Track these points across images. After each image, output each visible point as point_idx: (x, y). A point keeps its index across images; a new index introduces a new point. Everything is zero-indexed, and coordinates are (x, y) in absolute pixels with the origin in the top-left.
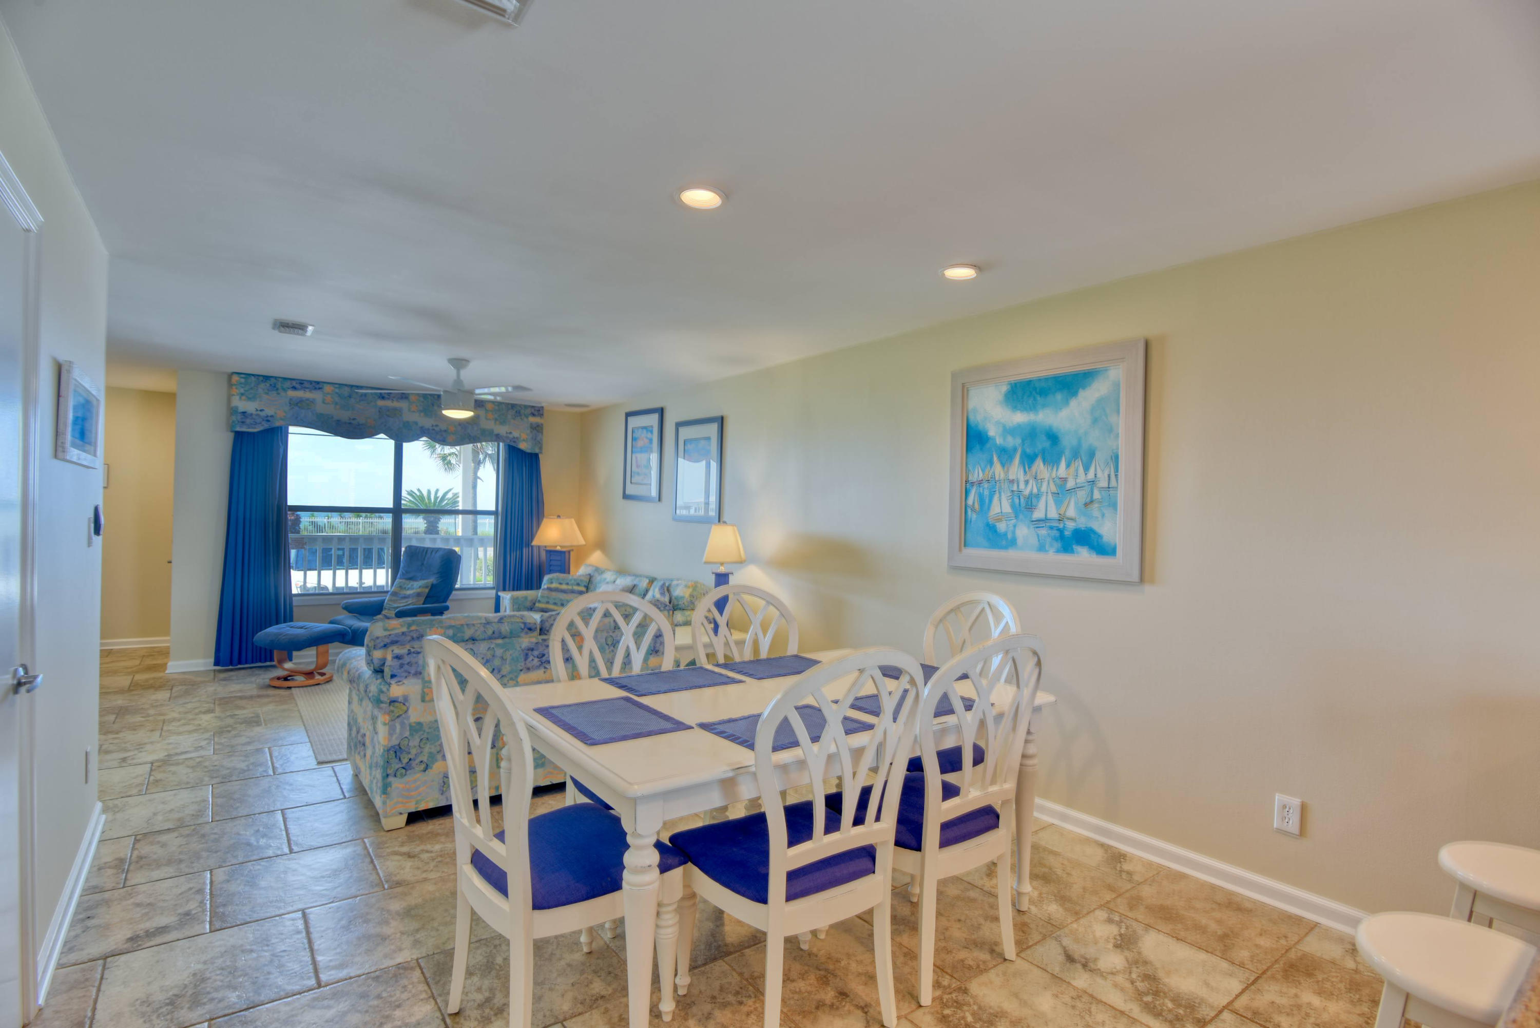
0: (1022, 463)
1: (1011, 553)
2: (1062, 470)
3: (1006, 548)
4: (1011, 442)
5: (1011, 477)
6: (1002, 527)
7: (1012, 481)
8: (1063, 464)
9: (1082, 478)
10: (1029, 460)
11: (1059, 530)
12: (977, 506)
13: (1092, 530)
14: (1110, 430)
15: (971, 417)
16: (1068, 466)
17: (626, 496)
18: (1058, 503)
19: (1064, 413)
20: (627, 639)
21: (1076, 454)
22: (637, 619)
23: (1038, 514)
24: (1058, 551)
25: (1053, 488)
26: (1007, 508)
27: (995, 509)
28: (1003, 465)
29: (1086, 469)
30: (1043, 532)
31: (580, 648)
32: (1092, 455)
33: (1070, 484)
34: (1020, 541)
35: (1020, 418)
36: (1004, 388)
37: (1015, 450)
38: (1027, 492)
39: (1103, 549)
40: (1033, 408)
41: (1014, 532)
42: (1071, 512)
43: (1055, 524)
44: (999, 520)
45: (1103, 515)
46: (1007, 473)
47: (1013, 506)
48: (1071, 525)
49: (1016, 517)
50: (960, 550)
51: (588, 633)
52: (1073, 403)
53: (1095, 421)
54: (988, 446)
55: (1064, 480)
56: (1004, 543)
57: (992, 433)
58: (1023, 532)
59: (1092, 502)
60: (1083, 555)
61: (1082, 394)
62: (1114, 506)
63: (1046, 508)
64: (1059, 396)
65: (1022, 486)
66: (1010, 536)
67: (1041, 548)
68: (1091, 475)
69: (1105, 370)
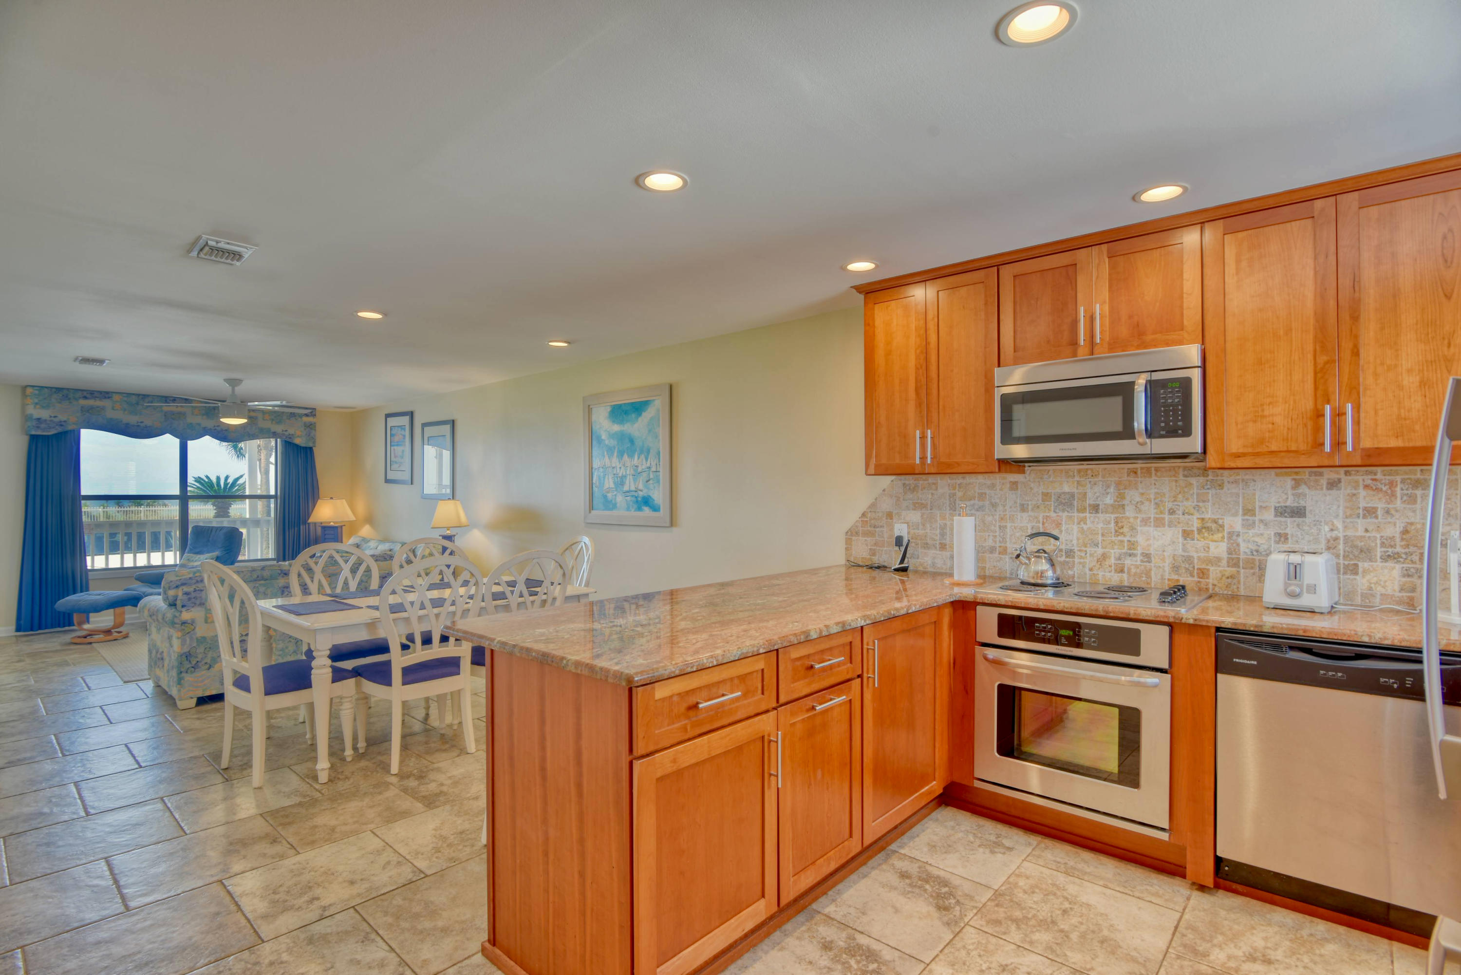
0: (618, 456)
1: (615, 513)
2: (636, 461)
3: (612, 509)
4: (613, 443)
5: (613, 465)
6: (609, 495)
7: (614, 468)
8: (636, 457)
9: (644, 467)
10: (621, 454)
11: (636, 497)
12: (597, 483)
13: (650, 497)
14: (656, 437)
15: (593, 427)
16: (639, 458)
17: (387, 481)
18: (635, 480)
19: (636, 425)
20: (346, 572)
21: (641, 452)
22: (353, 560)
23: (626, 488)
24: (635, 510)
25: (632, 472)
26: (612, 485)
27: (606, 486)
28: (609, 457)
29: (647, 459)
30: (628, 498)
31: (312, 578)
32: (648, 451)
33: (640, 469)
34: (618, 505)
35: (616, 428)
36: (609, 409)
37: (614, 447)
38: (620, 475)
39: (655, 509)
40: (621, 422)
41: (615, 499)
42: (641, 487)
43: (634, 494)
44: (608, 492)
45: (654, 487)
46: (611, 462)
47: (614, 483)
48: (641, 494)
49: (616, 490)
50: (590, 512)
51: (318, 569)
52: (640, 419)
53: (650, 431)
54: (602, 445)
55: (637, 466)
56: (611, 506)
57: (603, 436)
58: (620, 499)
59: (649, 480)
60: (647, 510)
61: (644, 414)
62: (658, 482)
63: (629, 485)
64: (633, 416)
65: (618, 470)
66: (613, 501)
67: (628, 509)
68: (648, 465)
69: (654, 400)
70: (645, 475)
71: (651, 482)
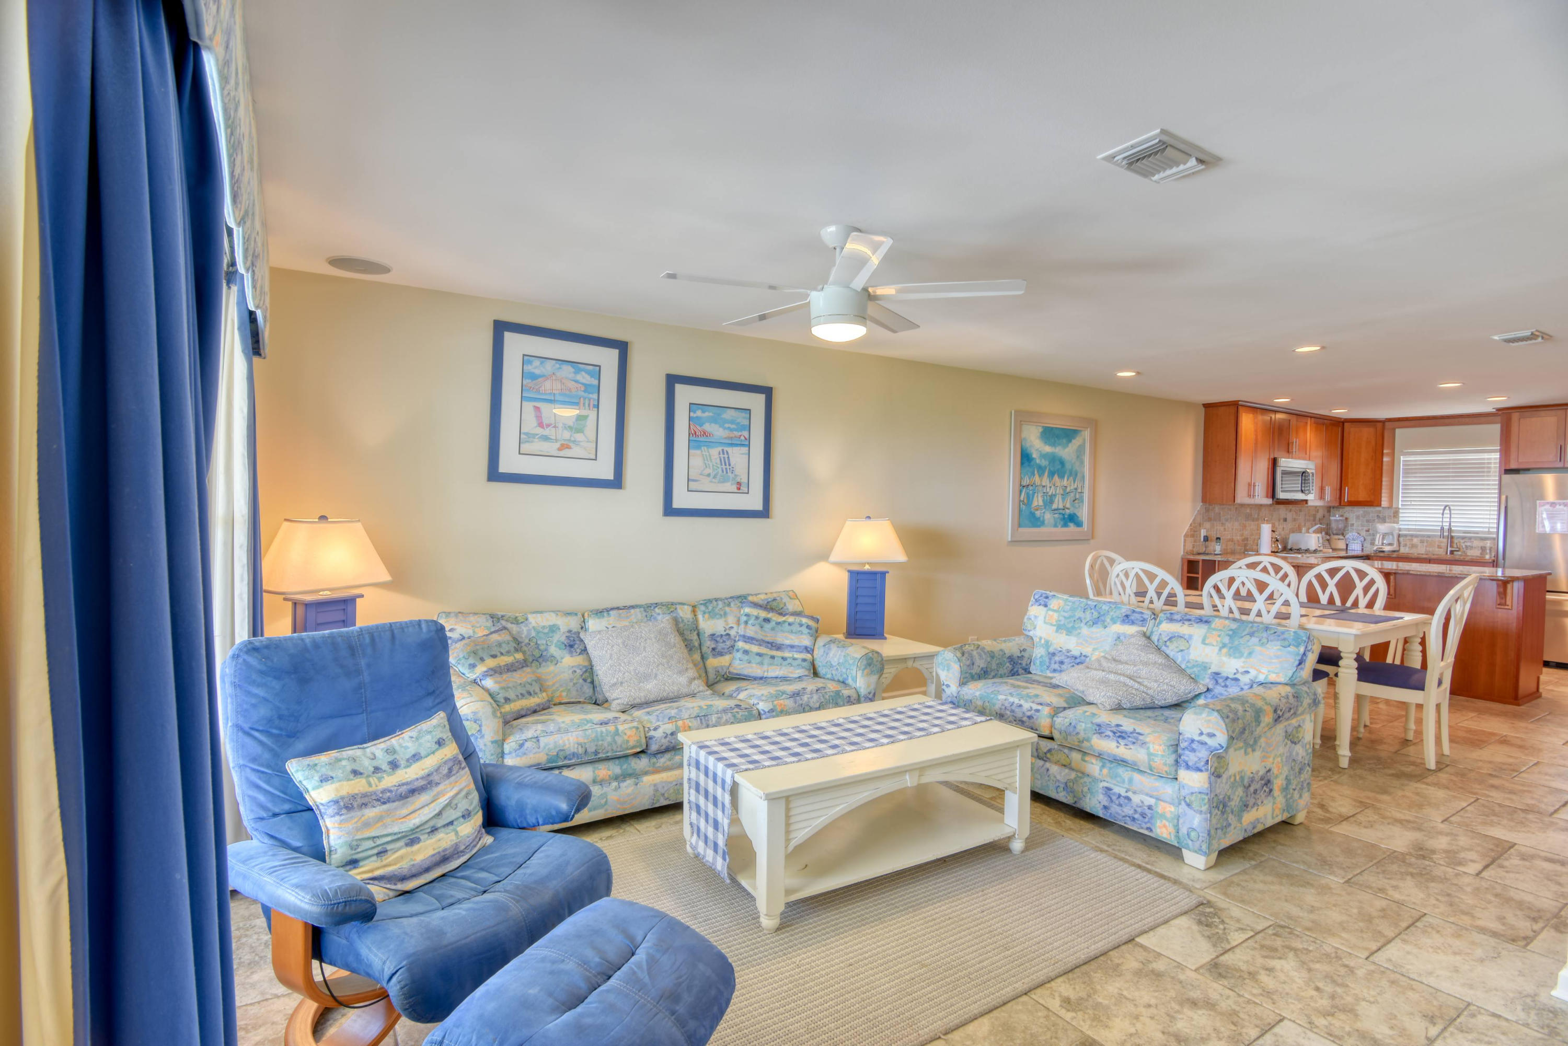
0: (1049, 476)
1: (1042, 529)
2: (1065, 482)
3: (1039, 526)
4: (1044, 463)
5: (1044, 484)
6: (1038, 513)
7: (1044, 486)
8: (1065, 479)
9: (1072, 488)
10: (1051, 474)
11: (1063, 515)
12: (1025, 501)
13: (1075, 514)
14: (1082, 462)
15: (1023, 444)
18: (1063, 499)
19: (1067, 450)
21: (1071, 474)
23: (1055, 506)
24: (1062, 527)
25: (1062, 492)
26: (1041, 503)
27: (1035, 503)
28: (1040, 476)
29: (1074, 482)
30: (1057, 516)
32: (1076, 475)
33: (1068, 490)
34: (1046, 522)
35: (1048, 449)
36: (1041, 430)
37: (1046, 467)
38: (1050, 494)
39: (1079, 524)
40: (1053, 445)
41: (1043, 517)
42: (1068, 505)
43: (1061, 511)
44: (1037, 510)
45: (1080, 506)
46: (1041, 481)
47: (1043, 501)
48: (1068, 511)
49: (1045, 508)
50: (1018, 530)
52: (1070, 445)
53: (1078, 457)
54: (1032, 463)
55: (1066, 487)
56: (1039, 523)
57: (1034, 456)
58: (1048, 517)
59: (1075, 499)
60: (1072, 527)
61: (1073, 441)
63: (1058, 503)
64: (1064, 441)
65: (1048, 490)
66: (1041, 519)
67: (1055, 526)
68: (1076, 486)
69: (1081, 431)
70: (1072, 495)
71: (1076, 501)
